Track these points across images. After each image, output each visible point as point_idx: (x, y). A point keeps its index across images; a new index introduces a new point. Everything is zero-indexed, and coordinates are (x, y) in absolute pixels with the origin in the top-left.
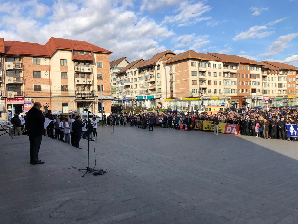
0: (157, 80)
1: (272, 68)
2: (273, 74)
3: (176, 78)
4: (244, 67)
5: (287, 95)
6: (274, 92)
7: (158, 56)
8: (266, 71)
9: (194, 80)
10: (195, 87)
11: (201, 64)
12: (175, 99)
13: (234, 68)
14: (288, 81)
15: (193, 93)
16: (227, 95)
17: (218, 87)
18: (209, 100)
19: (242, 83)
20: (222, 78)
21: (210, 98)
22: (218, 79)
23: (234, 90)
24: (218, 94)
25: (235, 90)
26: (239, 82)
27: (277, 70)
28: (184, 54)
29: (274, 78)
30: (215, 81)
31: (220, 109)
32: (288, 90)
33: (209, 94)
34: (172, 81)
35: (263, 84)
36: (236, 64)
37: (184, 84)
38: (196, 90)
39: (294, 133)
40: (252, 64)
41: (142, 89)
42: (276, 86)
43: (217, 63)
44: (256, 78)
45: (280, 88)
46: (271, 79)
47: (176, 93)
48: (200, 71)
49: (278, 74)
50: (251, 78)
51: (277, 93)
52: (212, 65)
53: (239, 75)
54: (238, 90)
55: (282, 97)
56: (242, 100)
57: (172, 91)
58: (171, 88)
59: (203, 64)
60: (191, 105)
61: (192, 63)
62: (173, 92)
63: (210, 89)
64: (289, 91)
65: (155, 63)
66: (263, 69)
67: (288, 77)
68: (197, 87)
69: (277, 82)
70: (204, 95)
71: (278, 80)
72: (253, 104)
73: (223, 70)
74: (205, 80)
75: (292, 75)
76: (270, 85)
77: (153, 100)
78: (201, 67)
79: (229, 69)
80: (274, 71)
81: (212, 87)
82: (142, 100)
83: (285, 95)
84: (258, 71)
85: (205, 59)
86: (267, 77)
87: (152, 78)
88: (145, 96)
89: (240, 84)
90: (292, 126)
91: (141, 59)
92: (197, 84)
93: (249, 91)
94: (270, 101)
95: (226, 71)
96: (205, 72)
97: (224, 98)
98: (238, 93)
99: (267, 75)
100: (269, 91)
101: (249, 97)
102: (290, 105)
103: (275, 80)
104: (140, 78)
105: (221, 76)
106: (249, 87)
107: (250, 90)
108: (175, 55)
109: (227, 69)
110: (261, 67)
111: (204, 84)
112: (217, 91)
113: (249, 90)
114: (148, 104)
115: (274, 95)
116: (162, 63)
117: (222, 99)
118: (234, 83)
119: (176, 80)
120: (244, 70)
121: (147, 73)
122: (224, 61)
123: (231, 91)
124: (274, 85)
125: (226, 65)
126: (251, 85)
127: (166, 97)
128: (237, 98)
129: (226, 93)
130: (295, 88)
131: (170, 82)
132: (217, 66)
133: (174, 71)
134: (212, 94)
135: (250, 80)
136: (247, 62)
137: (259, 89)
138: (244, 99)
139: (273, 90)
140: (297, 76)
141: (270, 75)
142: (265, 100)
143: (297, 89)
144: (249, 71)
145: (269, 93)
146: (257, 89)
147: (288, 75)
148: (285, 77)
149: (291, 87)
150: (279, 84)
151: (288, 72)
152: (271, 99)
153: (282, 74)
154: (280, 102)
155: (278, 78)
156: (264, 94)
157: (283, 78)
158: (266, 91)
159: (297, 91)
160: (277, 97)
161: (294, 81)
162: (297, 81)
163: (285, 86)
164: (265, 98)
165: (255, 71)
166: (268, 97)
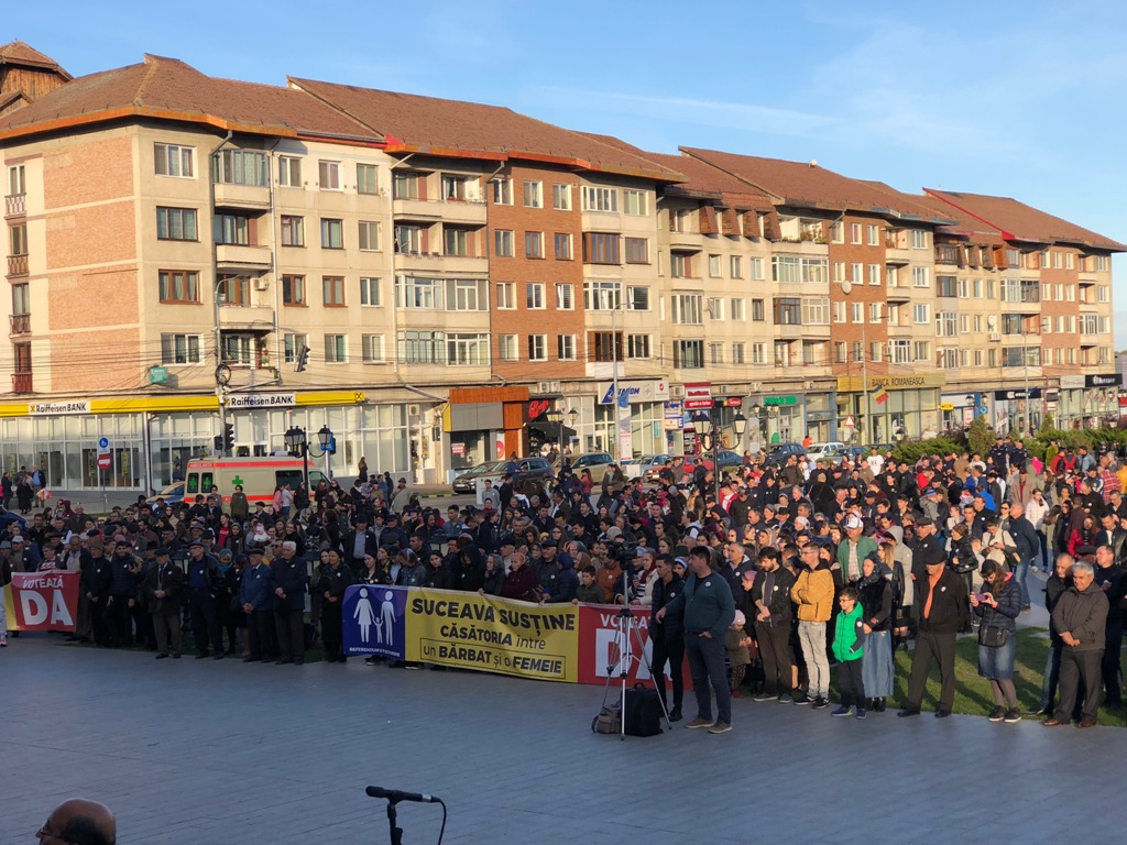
1: (731, 199)
2: (740, 239)
3: (52, 252)
4: (540, 185)
5: (828, 371)
6: (748, 357)
8: (697, 212)
9: (177, 273)
10: (178, 318)
11: (227, 158)
13: (473, 188)
14: (832, 286)
16: (416, 373)
17: (353, 320)
18: (290, 408)
19: (530, 298)
20: (387, 263)
21: (293, 396)
22: (352, 263)
23: (468, 342)
24: (354, 370)
25: (478, 340)
26: (508, 285)
27: (764, 214)
29: (745, 263)
30: (332, 282)
32: (838, 344)
33: (291, 372)
34: (25, 273)
35: (674, 298)
36: (484, 167)
37: (108, 298)
38: (194, 338)
40: (591, 166)
42: (758, 317)
43: (348, 159)
44: (623, 260)
45: (789, 331)
46: (723, 265)
47: (56, 362)
48: (221, 212)
49: (772, 236)
50: (585, 260)
51: (765, 361)
52: (310, 172)
53: (506, 235)
54: (499, 345)
55: (799, 387)
56: (525, 411)
57: (23, 349)
58: (21, 321)
59: (247, 160)
61: (158, 149)
62: (33, 352)
63: (300, 337)
64: (844, 348)
66: (673, 198)
67: (835, 255)
68: (204, 319)
69: (770, 290)
71: (775, 279)
72: (603, 433)
73: (387, 208)
74: (262, 273)
75: (860, 242)
76: (724, 307)
78: (228, 180)
79: (433, 199)
80: (749, 219)
81: (313, 322)
83: (820, 372)
84: (638, 216)
86: (703, 258)
89: (513, 300)
93: (574, 350)
94: (720, 411)
95: (414, 209)
96: (257, 213)
97: (402, 395)
98: (498, 358)
99: (699, 238)
100: (713, 345)
101: (576, 386)
103: (756, 275)
105: (374, 246)
106: (577, 320)
107: (580, 343)
109: (423, 197)
110: (658, 186)
111: (254, 295)
112: (351, 347)
113: (574, 338)
115: (749, 373)
117: (382, 405)
118: (472, 292)
119: (51, 265)
120: (541, 205)
122: (399, 143)
123: (452, 345)
124: (746, 309)
125: (414, 166)
126: (587, 307)
128: (490, 398)
129: (410, 362)
130: (884, 326)
131: (9, 278)
132: (347, 176)
133: (35, 202)
134: (314, 370)
135: (580, 272)
136: (560, 155)
137: (646, 337)
138: (540, 399)
139: (740, 340)
140: (890, 254)
141: (720, 244)
142: (691, 404)
143: (893, 337)
144: (576, 214)
145: (718, 359)
146: (630, 337)
147: (834, 242)
148: (817, 258)
149: (855, 322)
150: (778, 304)
151: (832, 227)
152: (728, 398)
153: (796, 237)
154: (783, 417)
155: (774, 266)
156: (685, 367)
157: (805, 262)
158: (698, 346)
159: (893, 347)
160: (769, 388)
161: (872, 283)
162: (895, 284)
163: (819, 317)
164: (690, 394)
165: (617, 215)
166: (708, 384)
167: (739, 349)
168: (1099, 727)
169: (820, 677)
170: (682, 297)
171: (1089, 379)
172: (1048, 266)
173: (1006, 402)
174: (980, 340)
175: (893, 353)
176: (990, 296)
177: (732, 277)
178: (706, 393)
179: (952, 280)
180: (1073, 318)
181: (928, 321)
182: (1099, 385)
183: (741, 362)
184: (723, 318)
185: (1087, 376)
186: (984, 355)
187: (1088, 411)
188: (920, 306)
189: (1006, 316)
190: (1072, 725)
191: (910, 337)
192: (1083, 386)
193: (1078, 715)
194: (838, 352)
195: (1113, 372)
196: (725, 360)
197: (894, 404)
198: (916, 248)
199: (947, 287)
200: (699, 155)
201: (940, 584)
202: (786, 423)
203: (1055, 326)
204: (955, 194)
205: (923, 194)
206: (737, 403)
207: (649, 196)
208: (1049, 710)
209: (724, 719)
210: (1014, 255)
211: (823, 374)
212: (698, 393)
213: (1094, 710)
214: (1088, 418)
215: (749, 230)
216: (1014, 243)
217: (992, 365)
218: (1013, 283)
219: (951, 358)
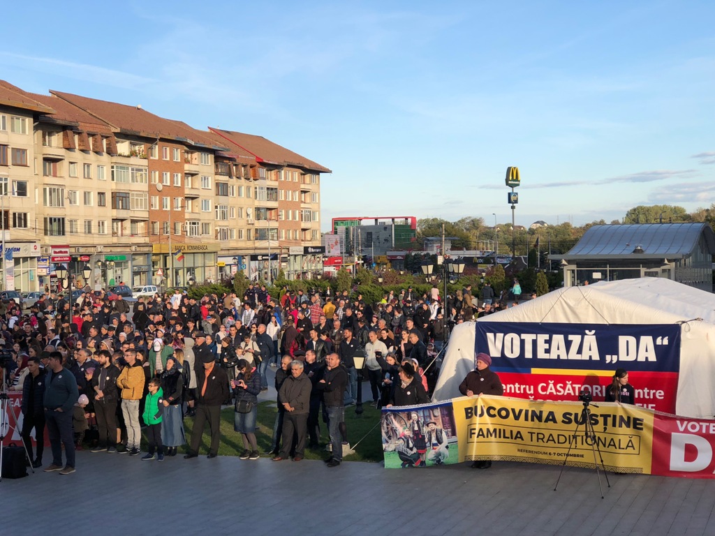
1: (85, 127)
2: (90, 153)
5: (147, 240)
6: (94, 229)
8: (61, 134)
14: (150, 186)
27: (106, 137)
29: (93, 169)
32: (154, 223)
35: (45, 190)
42: (101, 204)
44: (10, 162)
45: (122, 214)
46: (78, 170)
49: (111, 152)
51: (106, 232)
55: (128, 250)
64: (157, 226)
66: (45, 123)
67: (152, 166)
69: (110, 187)
71: (113, 179)
75: (168, 159)
76: (79, 196)
80: (96, 140)
83: (141, 240)
84: (19, 136)
86: (65, 164)
94: (76, 264)
99: (61, 152)
100: (71, 221)
103: (100, 177)
110: (34, 115)
115: (95, 240)
124: (94, 198)
130: (183, 212)
137: (25, 215)
139: (89, 218)
140: (187, 167)
141: (77, 155)
142: (56, 259)
143: (188, 220)
145: (74, 230)
146: (14, 214)
147: (151, 158)
148: (140, 167)
149: (165, 209)
150: (115, 196)
151: (151, 148)
152: (81, 255)
153: (127, 153)
154: (117, 269)
155: (113, 171)
156: (52, 234)
157: (133, 170)
158: (61, 221)
159: (188, 226)
160: (108, 250)
161: (175, 185)
162: (190, 186)
163: (141, 205)
164: (55, 252)
165: (7, 133)
166: (67, 246)
167: (88, 224)
168: (305, 460)
169: (135, 435)
170: (50, 189)
171: (306, 249)
172: (283, 179)
173: (257, 262)
174: (242, 223)
175: (188, 230)
176: (248, 196)
177: (84, 178)
178: (66, 252)
179: (225, 185)
180: (297, 211)
181: (210, 211)
182: (311, 253)
183: (90, 232)
184: (78, 203)
185: (305, 247)
186: (244, 233)
187: (305, 268)
188: (205, 201)
189: (258, 209)
190: (289, 460)
191: (199, 220)
192: (303, 253)
193: (293, 454)
194: (153, 228)
195: (320, 245)
196: (79, 231)
197: (189, 262)
198: (203, 164)
199: (222, 189)
200: (63, 96)
201: (211, 375)
202: (119, 272)
203: (287, 217)
204: (228, 132)
205: (208, 130)
206: (87, 259)
207: (29, 122)
208: (276, 450)
209: (71, 465)
210: (262, 171)
211: (144, 242)
212: (61, 252)
213: (303, 451)
214: (305, 273)
215: (96, 147)
216: (263, 164)
217: (249, 239)
218: (262, 188)
219: (224, 234)
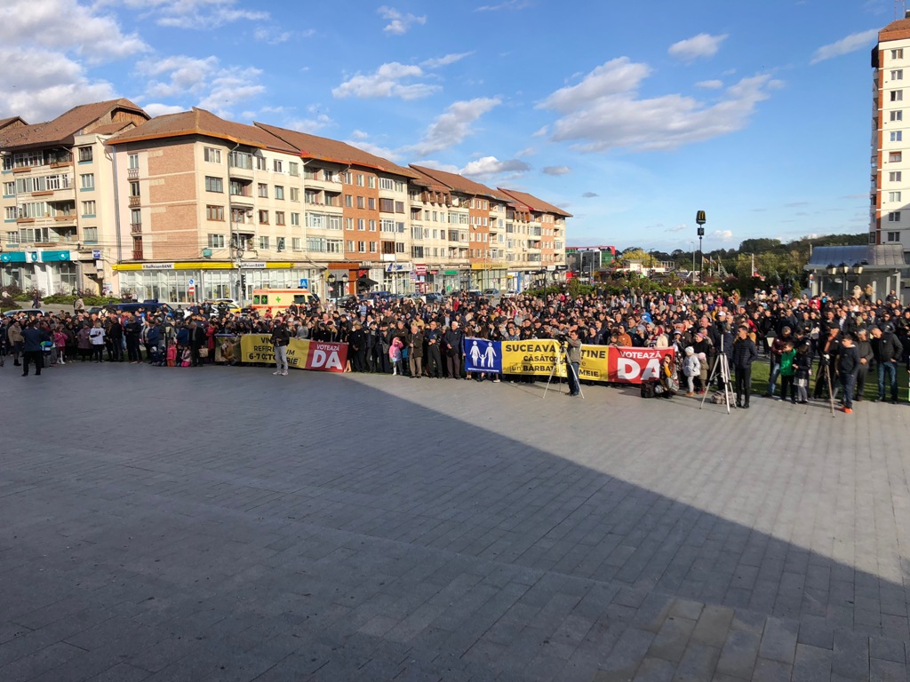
0: (80, 197)
1: (434, 188)
2: (436, 204)
3: (153, 195)
4: (363, 177)
5: (468, 261)
6: (439, 254)
7: (86, 115)
8: (420, 193)
9: (214, 207)
10: (215, 227)
11: (236, 156)
12: (149, 265)
13: (336, 177)
14: (470, 226)
15: (210, 246)
16: (315, 256)
17: (288, 231)
18: (263, 269)
19: (359, 225)
20: (301, 206)
21: (265, 263)
22: (288, 206)
23: (335, 243)
24: (288, 254)
25: (339, 242)
26: (351, 219)
27: (446, 194)
28: (178, 120)
29: (439, 215)
30: (280, 214)
31: (296, 296)
32: (472, 250)
33: (262, 253)
34: (138, 205)
35: (412, 228)
36: (341, 167)
37: (182, 217)
38: (222, 236)
39: (479, 360)
40: (383, 169)
41: (21, 226)
42: (443, 238)
43: (286, 159)
44: (395, 211)
45: (454, 244)
46: (431, 214)
47: (155, 245)
48: (233, 180)
49: (448, 204)
50: (381, 211)
51: (445, 256)
52: (270, 165)
53: (350, 198)
54: (348, 242)
55: (457, 267)
56: (357, 274)
57: (138, 239)
58: (137, 227)
59: (243, 157)
60: (206, 285)
61: (206, 151)
62: (143, 241)
63: (266, 238)
64: (474, 251)
65: (71, 137)
66: (414, 188)
67: (471, 213)
68: (224, 228)
69: (446, 227)
70: (247, 255)
71: (449, 222)
72: (386, 284)
73: (303, 180)
74: (250, 209)
75: (480, 208)
76: (431, 232)
77: (66, 267)
78: (236, 166)
79: (320, 181)
80: (439, 196)
81: (272, 231)
82: (23, 264)
83: (465, 261)
84: (399, 193)
85: (249, 143)
86: (423, 211)
87: (61, 187)
88: (35, 253)
89: (352, 227)
90: (475, 343)
91: (16, 116)
92: (222, 220)
93: (376, 249)
94: (429, 277)
95: (313, 184)
96: (250, 182)
97: (308, 265)
98: (346, 252)
99: (421, 204)
100: (427, 249)
101: (377, 264)
102: (476, 287)
103: (442, 220)
104: (11, 184)
105: (297, 199)
106: (377, 235)
107: (378, 245)
108: (147, 118)
109: (316, 179)
110: (408, 180)
111: (247, 219)
112: (288, 243)
113: (376, 243)
114: (47, 282)
115: (440, 260)
116: (97, 140)
117: (301, 269)
118: (336, 221)
119: (152, 201)
120: (363, 185)
121: (40, 170)
122: (306, 154)
123: (328, 244)
124: (439, 233)
125: (313, 166)
126: (381, 230)
127: (116, 257)
128: (344, 268)
129: (312, 250)
130: (488, 243)
131: (130, 207)
132: (286, 167)
133: (143, 172)
134: (272, 253)
135: (378, 215)
136: (371, 164)
137: (402, 244)
138: (362, 269)
139: (436, 247)
140: (491, 214)
141: (429, 206)
142: (419, 273)
143: (491, 248)
144: (376, 191)
145: (428, 254)
146: (397, 244)
147: (471, 208)
148: (464, 214)
150: (450, 232)
151: (470, 202)
152: (432, 271)
153: (457, 205)
154: (452, 279)
155: (449, 217)
156: (416, 257)
157: (460, 215)
158: (421, 249)
159: (491, 252)
160: (447, 267)
161: (484, 225)
162: (492, 226)
163: (465, 238)
164: (418, 269)
165: (392, 192)
166: (424, 265)
167: (436, 250)
170: (415, 228)
171: (557, 267)
172: (544, 222)
173: (529, 275)
174: (520, 250)
175: (491, 255)
176: (524, 233)
177: (434, 221)
178: (424, 268)
179: (511, 225)
180: (553, 243)
181: (503, 242)
182: (560, 269)
183: (436, 256)
184: (430, 237)
186: (521, 256)
187: (556, 280)
188: (500, 236)
189: (529, 241)
191: (497, 248)
192: (555, 270)
194: (472, 253)
195: (565, 265)
196: (430, 255)
197: (491, 275)
198: (500, 213)
199: (509, 228)
200: (416, 168)
202: (453, 281)
203: (546, 246)
204: (509, 191)
205: (497, 189)
206: (435, 273)
207: (405, 185)
210: (532, 217)
212: (421, 268)
214: (556, 283)
215: (440, 201)
216: (532, 212)
217: (524, 260)
218: (532, 228)
219: (510, 257)
